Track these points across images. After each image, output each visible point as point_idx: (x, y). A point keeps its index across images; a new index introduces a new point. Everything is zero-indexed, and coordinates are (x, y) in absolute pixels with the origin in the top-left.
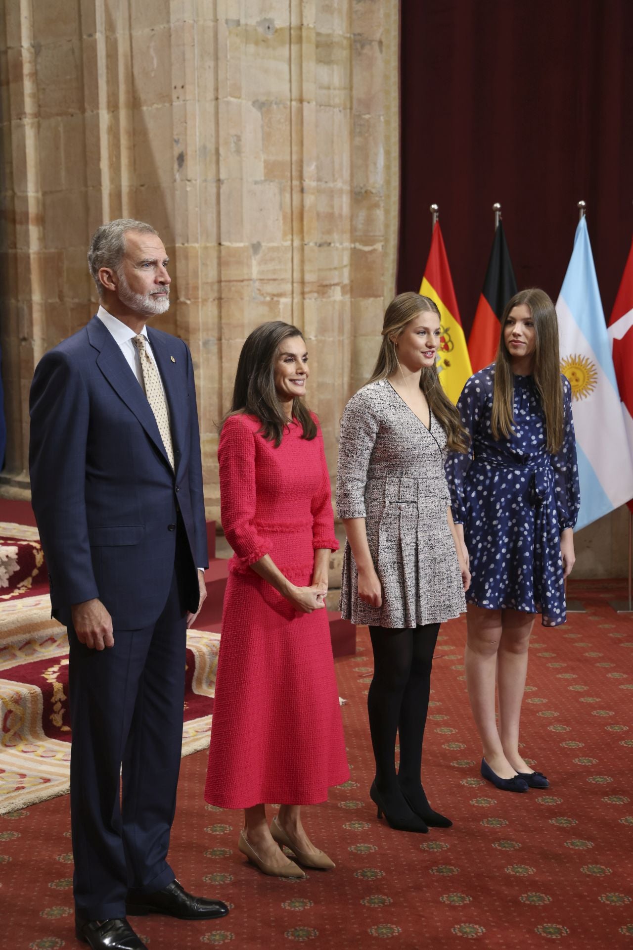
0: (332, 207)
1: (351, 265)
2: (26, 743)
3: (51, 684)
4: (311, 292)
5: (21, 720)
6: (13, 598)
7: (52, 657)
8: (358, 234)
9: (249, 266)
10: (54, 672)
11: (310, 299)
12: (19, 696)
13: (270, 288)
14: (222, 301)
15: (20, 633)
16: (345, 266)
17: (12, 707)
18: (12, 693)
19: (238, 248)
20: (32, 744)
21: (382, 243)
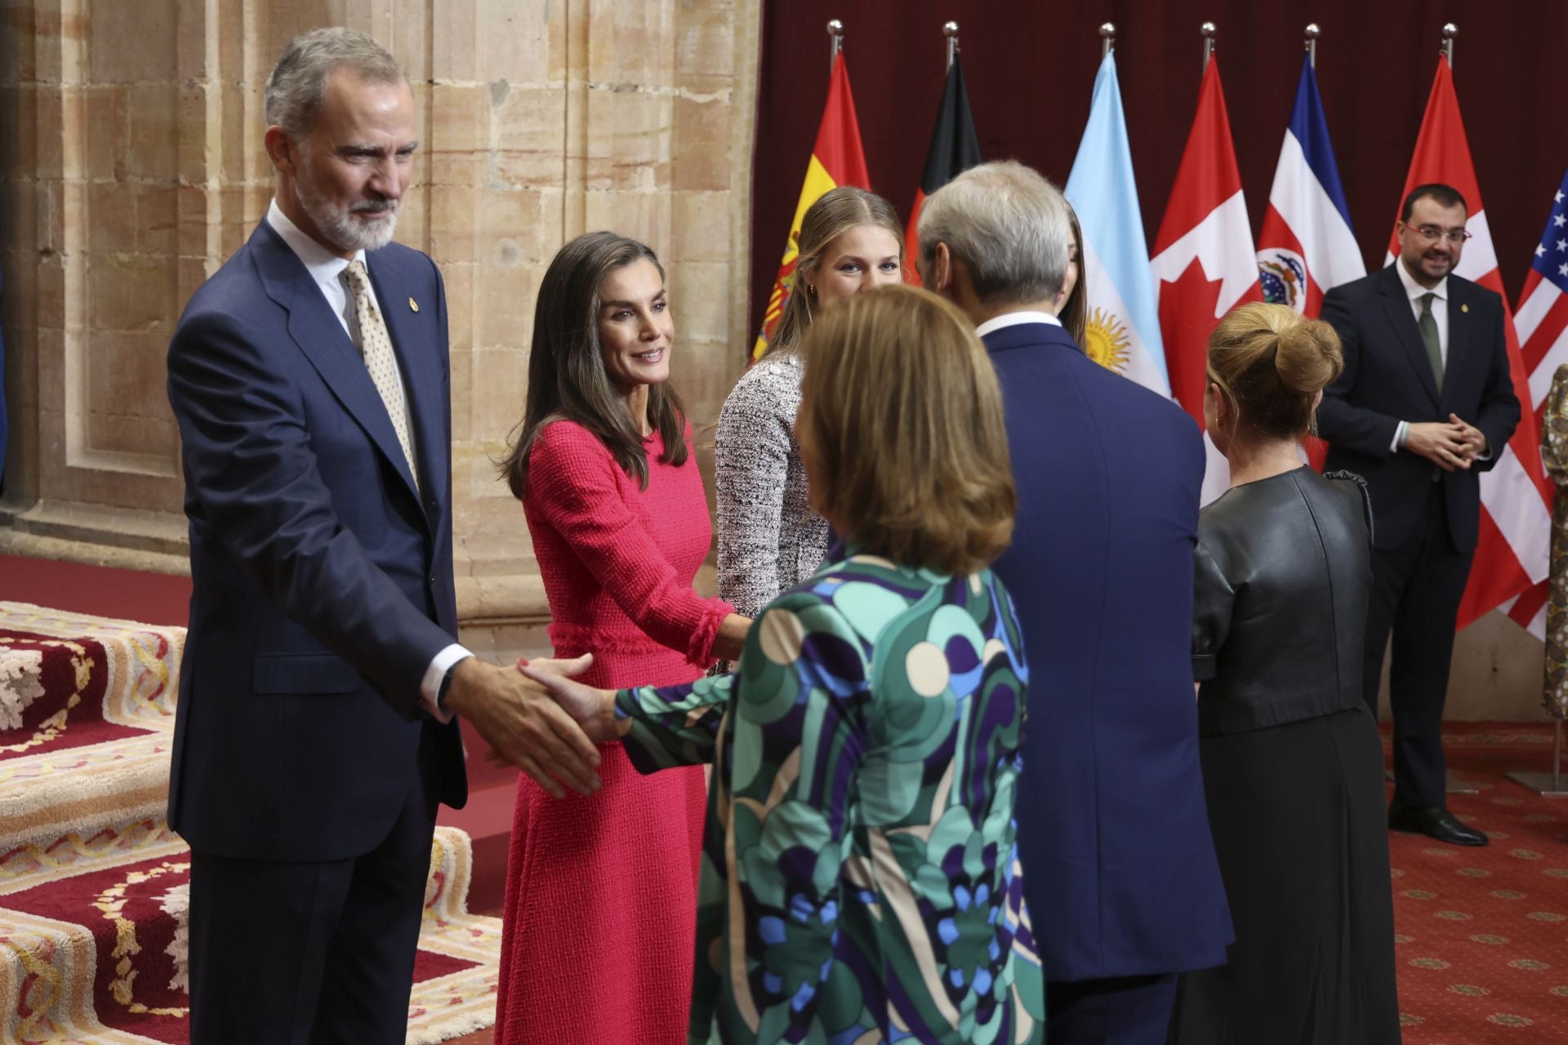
0: (642, 18)
1: (674, 128)
2: (63, 1036)
3: (112, 924)
4: (598, 177)
5: (53, 992)
6: (33, 751)
7: (110, 866)
8: (685, 70)
9: (485, 125)
10: (117, 898)
11: (597, 189)
12: (52, 946)
13: (522, 167)
14: (433, 189)
15: (48, 820)
16: (664, 130)
17: (38, 967)
18: (37, 941)
19: (467, 89)
20: (74, 1040)
21: (731, 90)
